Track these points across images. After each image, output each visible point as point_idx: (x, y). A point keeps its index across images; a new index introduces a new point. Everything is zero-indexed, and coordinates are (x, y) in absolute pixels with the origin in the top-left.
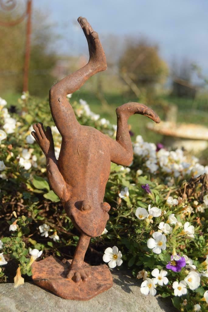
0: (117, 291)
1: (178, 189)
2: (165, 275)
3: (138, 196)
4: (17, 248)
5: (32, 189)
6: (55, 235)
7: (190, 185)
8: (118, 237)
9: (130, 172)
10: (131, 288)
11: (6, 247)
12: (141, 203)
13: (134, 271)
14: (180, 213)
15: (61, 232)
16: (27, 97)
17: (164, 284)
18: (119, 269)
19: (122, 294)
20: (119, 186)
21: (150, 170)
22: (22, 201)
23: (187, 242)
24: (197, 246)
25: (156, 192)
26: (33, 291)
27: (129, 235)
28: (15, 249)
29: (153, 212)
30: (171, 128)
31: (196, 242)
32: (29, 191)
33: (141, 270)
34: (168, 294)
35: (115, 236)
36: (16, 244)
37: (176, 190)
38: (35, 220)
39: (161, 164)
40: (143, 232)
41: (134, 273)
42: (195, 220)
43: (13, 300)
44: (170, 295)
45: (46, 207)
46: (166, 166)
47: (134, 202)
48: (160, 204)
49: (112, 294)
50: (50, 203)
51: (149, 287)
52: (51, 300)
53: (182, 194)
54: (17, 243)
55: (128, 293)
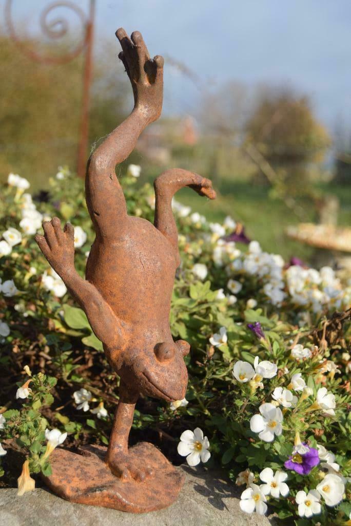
0: (201, 505)
1: (313, 332)
2: (284, 480)
3: (242, 344)
4: (29, 428)
5: (63, 330)
6: (100, 408)
7: (333, 325)
8: (207, 412)
9: (237, 303)
10: (226, 501)
11: (10, 426)
12: (248, 355)
13: (232, 472)
14: (315, 374)
15: (111, 403)
16: (65, 176)
17: (280, 494)
18: (206, 469)
19: (208, 512)
20: (211, 325)
21: (271, 300)
22: (47, 349)
23: (327, 423)
24: (344, 431)
25: (274, 335)
26: (54, 503)
27: (225, 409)
28: (25, 430)
29: (263, 370)
30: (327, 235)
31: (341, 424)
32: (57, 331)
33: (244, 469)
34: (289, 512)
35: (202, 412)
36: (28, 421)
37: (308, 333)
38: (67, 381)
39: (292, 290)
40: (246, 403)
41: (231, 475)
42: (342, 386)
43: (16, 517)
44: (292, 515)
45: (88, 360)
46: (300, 294)
47: (236, 354)
48: (279, 357)
49: (190, 510)
50: (94, 353)
51: (256, 499)
52: (82, 519)
53: (319, 340)
54: (30, 420)
55: (220, 509)
